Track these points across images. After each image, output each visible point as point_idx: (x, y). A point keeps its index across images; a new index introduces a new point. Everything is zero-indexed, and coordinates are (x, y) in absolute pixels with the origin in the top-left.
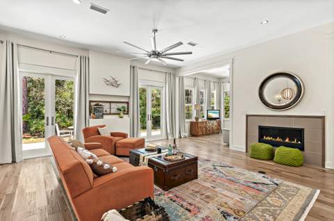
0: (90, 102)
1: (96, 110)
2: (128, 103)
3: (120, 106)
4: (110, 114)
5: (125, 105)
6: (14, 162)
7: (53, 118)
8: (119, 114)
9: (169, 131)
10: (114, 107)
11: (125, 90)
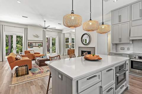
0: (28, 42)
1: (30, 45)
2: (42, 43)
3: (39, 44)
4: (36, 47)
5: (41, 44)
6: (3, 61)
7: (15, 48)
8: (39, 47)
9: (58, 53)
10: (37, 44)
11: (41, 39)
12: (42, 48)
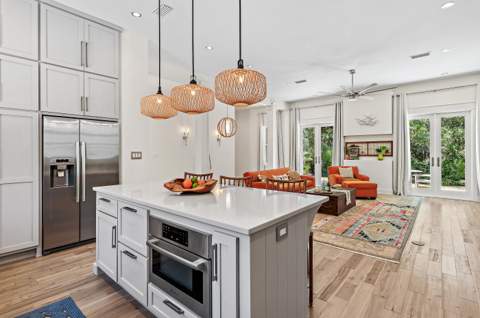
0: (346, 143)
1: (352, 151)
2: (391, 142)
3: (379, 146)
4: (368, 155)
5: (388, 145)
8: (377, 156)
10: (373, 148)
12: (388, 160)
